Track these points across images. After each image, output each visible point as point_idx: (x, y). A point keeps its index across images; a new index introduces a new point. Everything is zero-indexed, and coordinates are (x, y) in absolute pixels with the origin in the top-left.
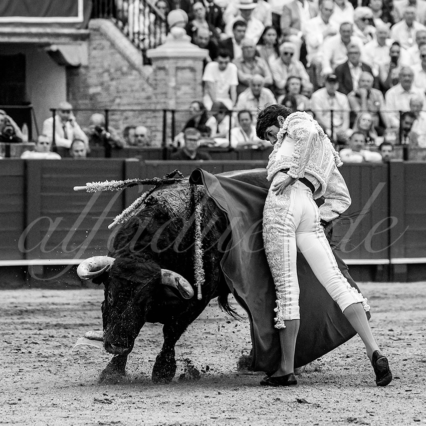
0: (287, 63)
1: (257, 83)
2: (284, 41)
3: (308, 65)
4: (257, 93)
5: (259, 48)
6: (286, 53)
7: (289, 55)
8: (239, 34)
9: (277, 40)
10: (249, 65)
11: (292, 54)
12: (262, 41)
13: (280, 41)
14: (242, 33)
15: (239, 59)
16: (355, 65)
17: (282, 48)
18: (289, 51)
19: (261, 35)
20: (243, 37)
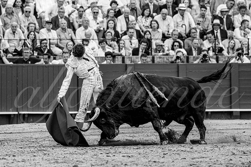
0: (27, 16)
1: (14, 26)
2: (26, 6)
3: (38, 17)
4: (14, 31)
5: (14, 9)
6: (27, 12)
7: (28, 12)
8: (4, 3)
9: (22, 5)
10: (9, 17)
11: (30, 12)
12: (14, 5)
13: (24, 5)
14: (6, 3)
15: (4, 14)
16: (61, 18)
17: (25, 9)
18: (28, 10)
19: (14, 2)
20: (6, 4)
